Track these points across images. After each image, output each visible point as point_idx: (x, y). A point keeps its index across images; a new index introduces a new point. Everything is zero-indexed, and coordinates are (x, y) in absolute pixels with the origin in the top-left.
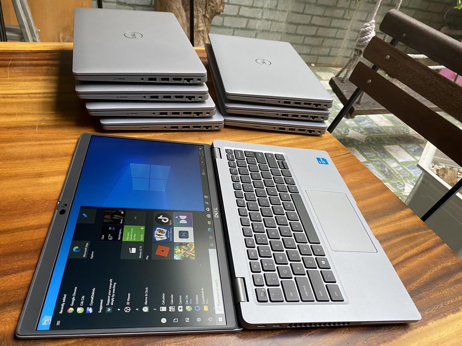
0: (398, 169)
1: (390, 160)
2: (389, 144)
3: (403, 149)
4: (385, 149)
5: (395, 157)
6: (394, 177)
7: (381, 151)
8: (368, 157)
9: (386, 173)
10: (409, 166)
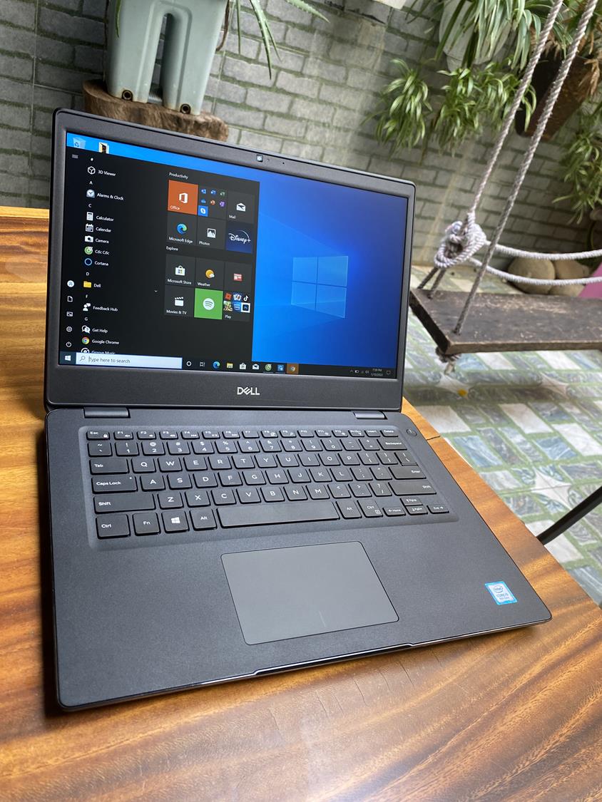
0: (524, 446)
1: (511, 429)
2: (508, 402)
3: (531, 412)
4: (502, 411)
5: (518, 425)
6: (517, 460)
7: (495, 414)
8: (473, 423)
9: (503, 452)
10: (542, 440)
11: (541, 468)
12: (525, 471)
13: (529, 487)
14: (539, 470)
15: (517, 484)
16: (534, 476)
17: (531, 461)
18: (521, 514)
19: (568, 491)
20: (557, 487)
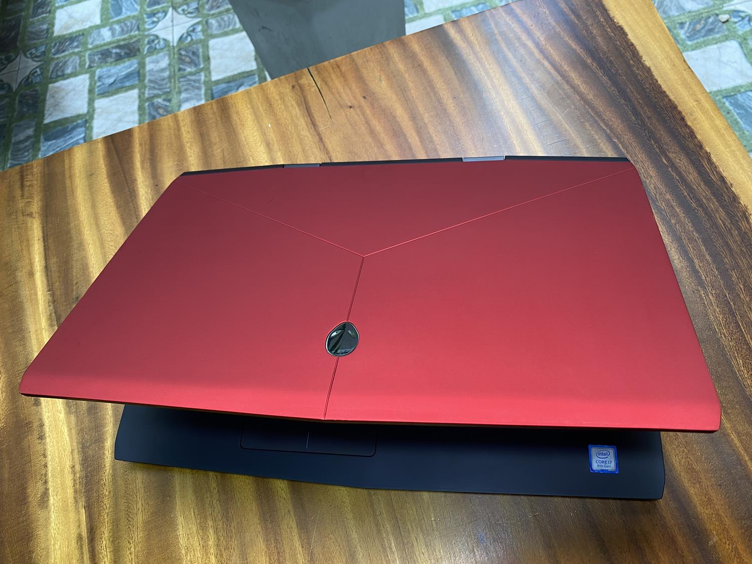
0: (117, 32)
1: (92, 36)
2: (52, 25)
3: (69, 7)
4: (64, 36)
5: (87, 27)
6: (134, 44)
7: (67, 44)
8: (78, 69)
9: (123, 54)
10: (112, 13)
11: (147, 27)
12: (149, 43)
13: (169, 46)
14: (149, 29)
15: (165, 55)
16: (157, 37)
17: (137, 33)
18: (200, 64)
19: (178, 13)
20: (172, 21)
